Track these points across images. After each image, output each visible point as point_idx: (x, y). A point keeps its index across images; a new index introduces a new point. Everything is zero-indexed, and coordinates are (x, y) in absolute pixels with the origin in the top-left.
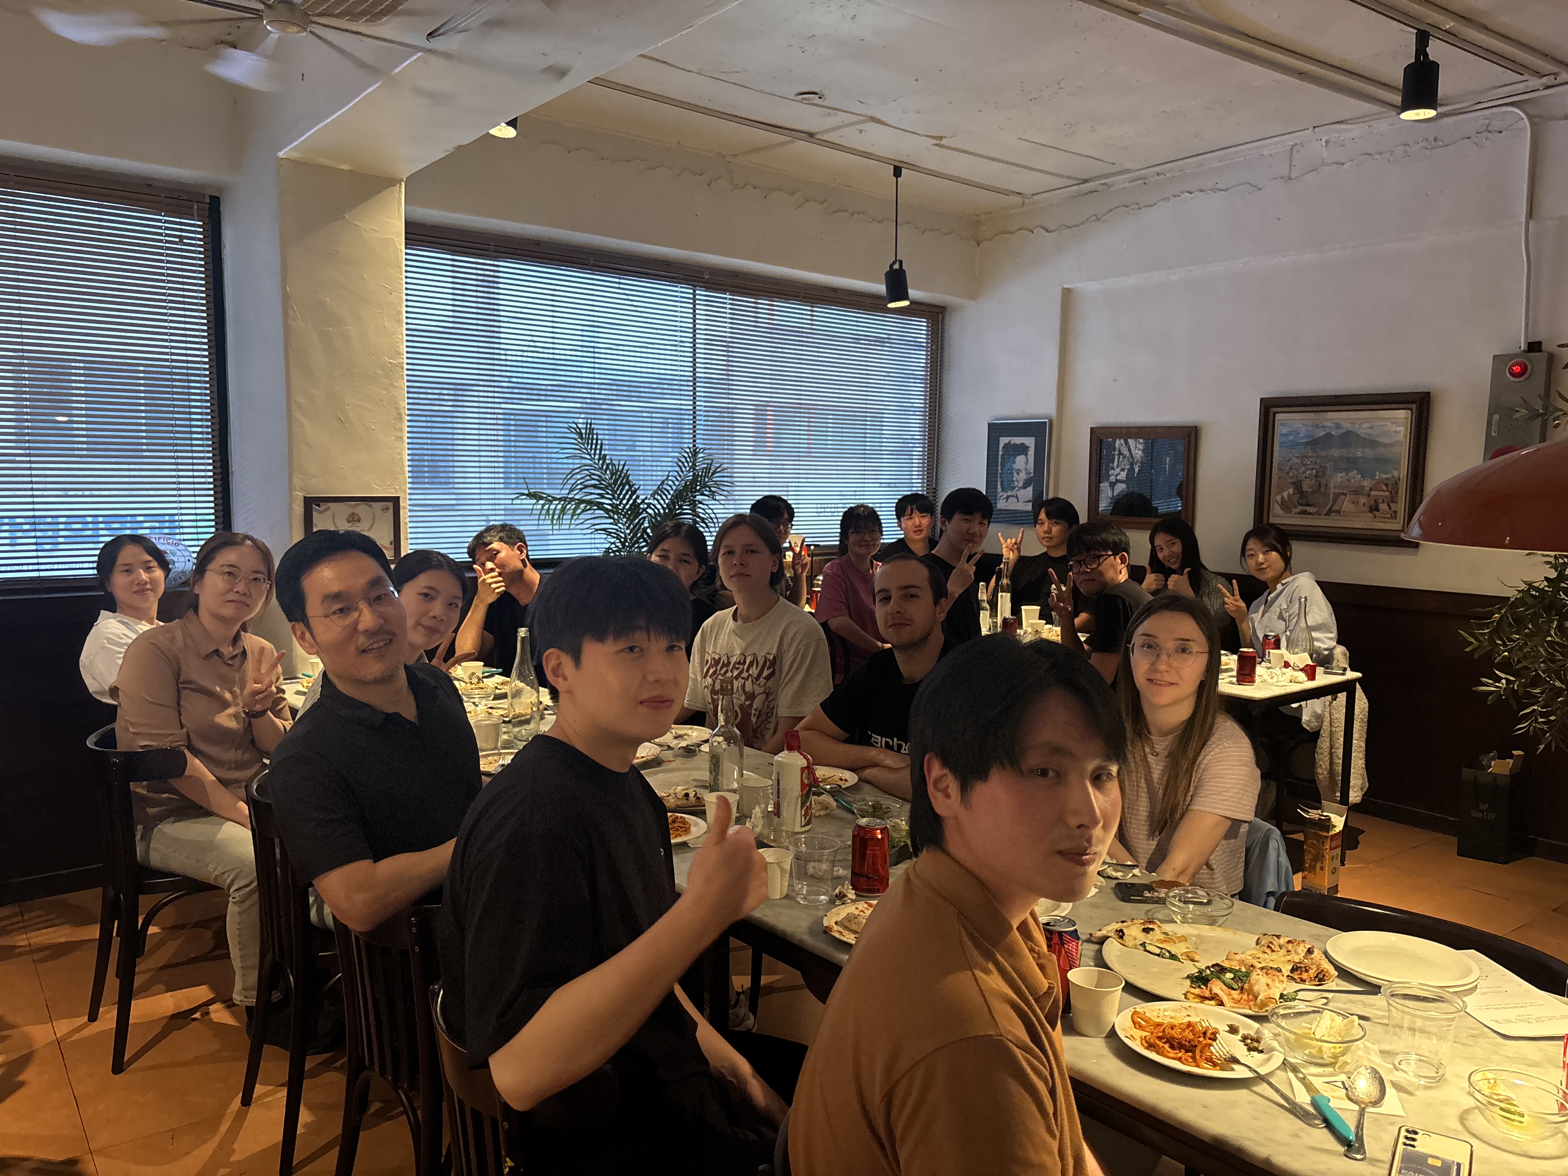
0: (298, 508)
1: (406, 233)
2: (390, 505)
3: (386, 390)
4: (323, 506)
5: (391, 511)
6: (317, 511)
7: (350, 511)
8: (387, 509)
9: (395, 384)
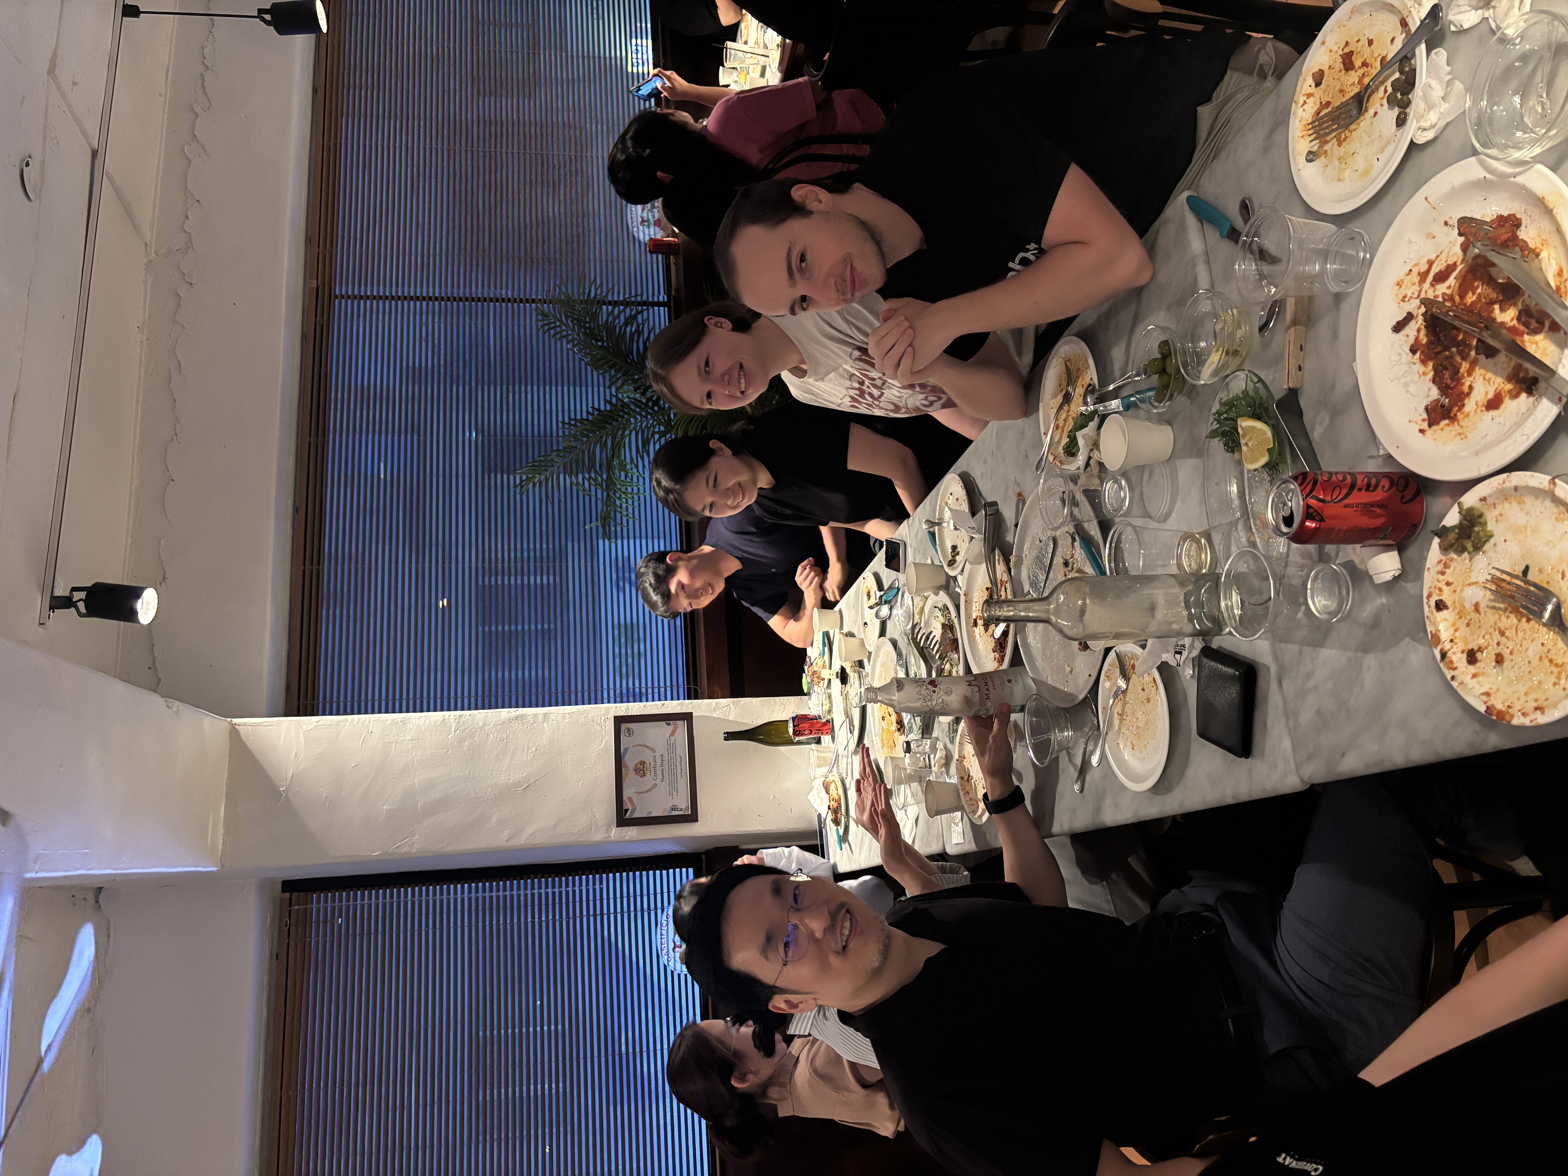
0: (629, 833)
1: (299, 715)
2: (624, 726)
3: (488, 735)
4: (627, 805)
5: (631, 726)
6: (634, 810)
7: (632, 773)
8: (629, 730)
9: (481, 724)
